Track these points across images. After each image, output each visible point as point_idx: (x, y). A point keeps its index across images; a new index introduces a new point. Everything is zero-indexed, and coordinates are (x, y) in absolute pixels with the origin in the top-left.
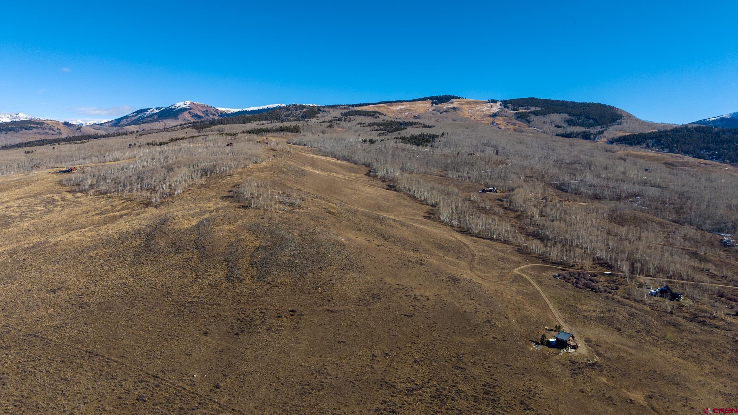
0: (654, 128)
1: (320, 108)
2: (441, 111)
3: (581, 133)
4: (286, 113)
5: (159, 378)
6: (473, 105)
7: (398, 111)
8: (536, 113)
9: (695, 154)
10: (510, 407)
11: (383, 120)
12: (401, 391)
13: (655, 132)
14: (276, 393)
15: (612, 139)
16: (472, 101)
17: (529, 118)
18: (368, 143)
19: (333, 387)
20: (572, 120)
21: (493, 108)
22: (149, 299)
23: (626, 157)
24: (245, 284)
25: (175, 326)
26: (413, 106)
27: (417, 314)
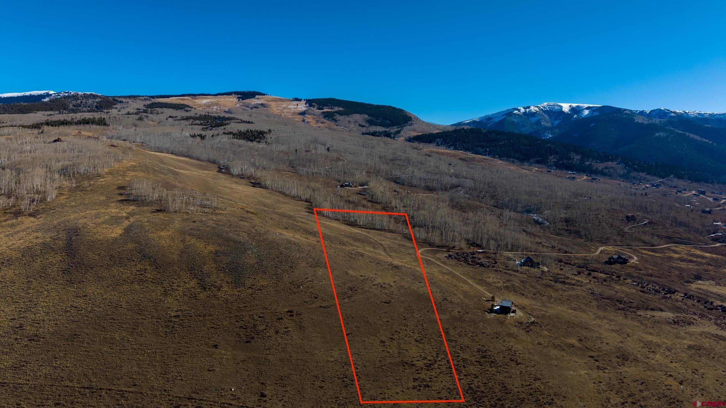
0: (438, 129)
1: (116, 98)
2: (251, 106)
3: (383, 132)
4: (74, 102)
5: (195, 399)
6: (280, 103)
7: (205, 105)
8: (340, 113)
9: (474, 151)
10: (506, 364)
11: (196, 114)
12: (422, 368)
13: (441, 132)
14: (322, 391)
15: (409, 137)
16: (278, 99)
17: (335, 117)
18: (198, 139)
19: (367, 375)
20: (372, 120)
21: (299, 107)
22: (122, 320)
23: (430, 154)
24: (226, 291)
25: (175, 344)
26: (219, 100)
27: (393, 301)
